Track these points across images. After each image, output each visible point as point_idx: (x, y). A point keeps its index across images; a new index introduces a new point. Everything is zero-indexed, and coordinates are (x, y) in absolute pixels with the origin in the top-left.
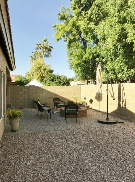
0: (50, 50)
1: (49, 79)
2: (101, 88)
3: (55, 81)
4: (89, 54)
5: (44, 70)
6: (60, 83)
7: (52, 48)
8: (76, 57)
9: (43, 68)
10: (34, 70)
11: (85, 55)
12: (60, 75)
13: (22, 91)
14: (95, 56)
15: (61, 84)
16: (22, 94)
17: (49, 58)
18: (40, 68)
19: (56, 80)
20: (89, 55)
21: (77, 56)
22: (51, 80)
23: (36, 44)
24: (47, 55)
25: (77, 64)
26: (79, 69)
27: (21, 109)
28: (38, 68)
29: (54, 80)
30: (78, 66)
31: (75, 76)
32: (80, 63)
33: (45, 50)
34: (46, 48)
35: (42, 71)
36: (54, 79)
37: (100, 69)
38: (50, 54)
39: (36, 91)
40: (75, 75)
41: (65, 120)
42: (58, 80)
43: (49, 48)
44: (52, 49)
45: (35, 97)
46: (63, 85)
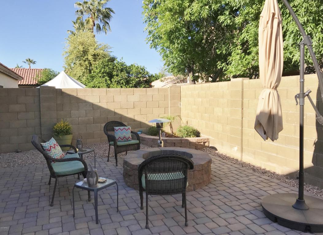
0: (107, 16)
1: (100, 72)
2: (276, 88)
3: (115, 77)
4: (201, 5)
5: (95, 56)
6: (128, 82)
7: (112, 11)
8: (167, 13)
9: (91, 51)
10: (73, 56)
11: (189, 6)
12: (128, 64)
13: (17, 103)
14: (216, 8)
15: (131, 85)
16: (18, 113)
17: (106, 33)
18: (85, 52)
19: (117, 75)
20: (201, 7)
21: (170, 10)
22: (105, 74)
23: (78, 2)
24: (101, 27)
25: (171, 31)
26: (174, 44)
27: (18, 152)
28: (81, 52)
29: (114, 75)
30: (171, 35)
31: (165, 65)
32: (177, 28)
33: (96, 14)
34: (99, 11)
35: (90, 57)
36: (115, 73)
37: (274, 14)
38: (108, 23)
39: (59, 102)
40: (164, 62)
41: (142, 208)
42: (124, 75)
43: (104, 10)
44: (112, 14)
45: (58, 120)
46: (135, 86)
